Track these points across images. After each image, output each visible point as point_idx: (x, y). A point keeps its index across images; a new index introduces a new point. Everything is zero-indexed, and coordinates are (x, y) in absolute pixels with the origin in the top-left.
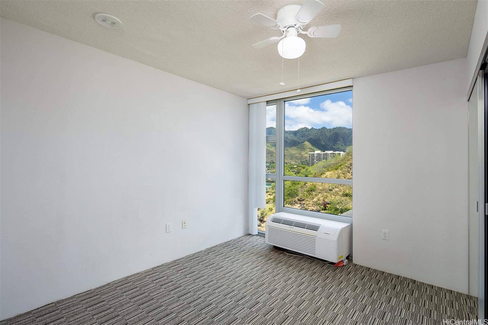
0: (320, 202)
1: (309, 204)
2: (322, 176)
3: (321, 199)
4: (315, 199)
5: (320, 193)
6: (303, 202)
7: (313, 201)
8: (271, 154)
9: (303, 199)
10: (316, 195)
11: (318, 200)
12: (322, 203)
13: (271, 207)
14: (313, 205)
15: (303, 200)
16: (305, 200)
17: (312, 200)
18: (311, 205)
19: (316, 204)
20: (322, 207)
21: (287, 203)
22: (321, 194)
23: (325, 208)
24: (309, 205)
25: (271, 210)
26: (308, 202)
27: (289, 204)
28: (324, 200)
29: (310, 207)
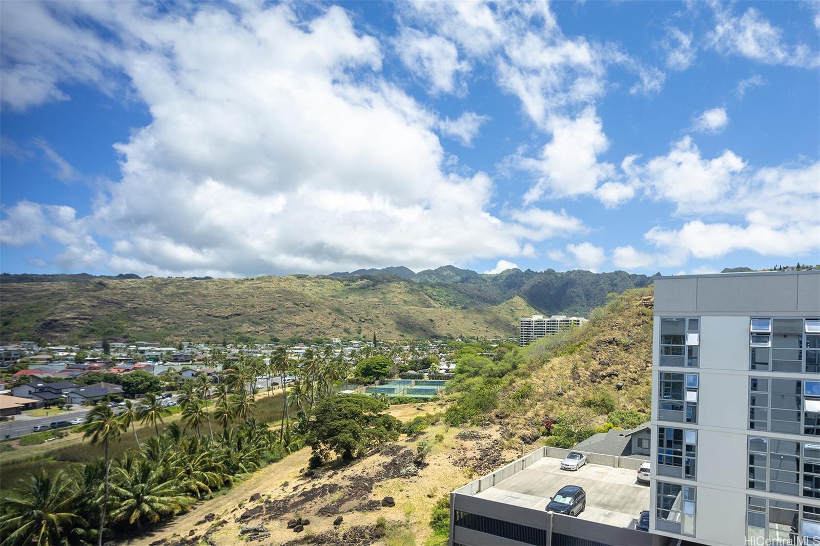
0: (540, 420)
1: (518, 424)
2: (544, 366)
3: (542, 412)
4: (530, 414)
5: (539, 401)
6: (507, 421)
7: (526, 417)
8: (446, 320)
9: (506, 413)
10: (531, 406)
11: (536, 415)
12: (543, 421)
13: (440, 434)
14: (525, 425)
15: (507, 416)
16: (510, 415)
17: (524, 415)
18: (521, 426)
19: (531, 423)
20: (543, 429)
21: (474, 424)
22: (541, 402)
23: (549, 430)
24: (518, 426)
25: (440, 440)
26: (515, 421)
27: (477, 425)
28: (546, 415)
29: (520, 431)
